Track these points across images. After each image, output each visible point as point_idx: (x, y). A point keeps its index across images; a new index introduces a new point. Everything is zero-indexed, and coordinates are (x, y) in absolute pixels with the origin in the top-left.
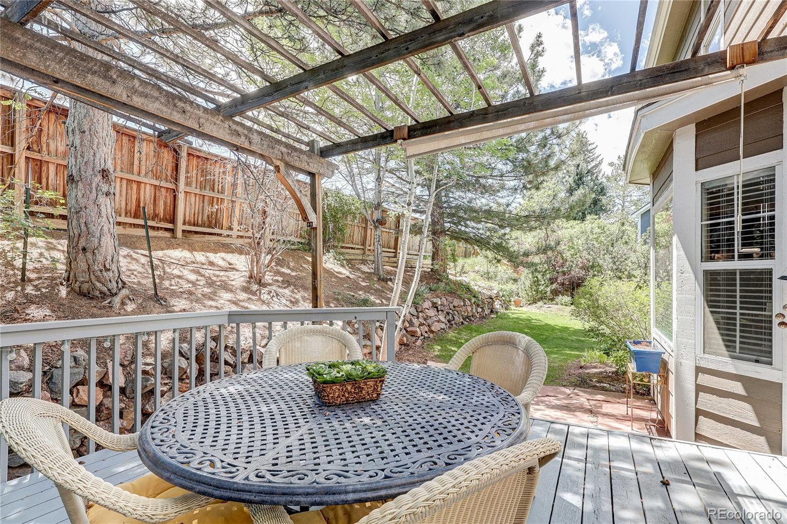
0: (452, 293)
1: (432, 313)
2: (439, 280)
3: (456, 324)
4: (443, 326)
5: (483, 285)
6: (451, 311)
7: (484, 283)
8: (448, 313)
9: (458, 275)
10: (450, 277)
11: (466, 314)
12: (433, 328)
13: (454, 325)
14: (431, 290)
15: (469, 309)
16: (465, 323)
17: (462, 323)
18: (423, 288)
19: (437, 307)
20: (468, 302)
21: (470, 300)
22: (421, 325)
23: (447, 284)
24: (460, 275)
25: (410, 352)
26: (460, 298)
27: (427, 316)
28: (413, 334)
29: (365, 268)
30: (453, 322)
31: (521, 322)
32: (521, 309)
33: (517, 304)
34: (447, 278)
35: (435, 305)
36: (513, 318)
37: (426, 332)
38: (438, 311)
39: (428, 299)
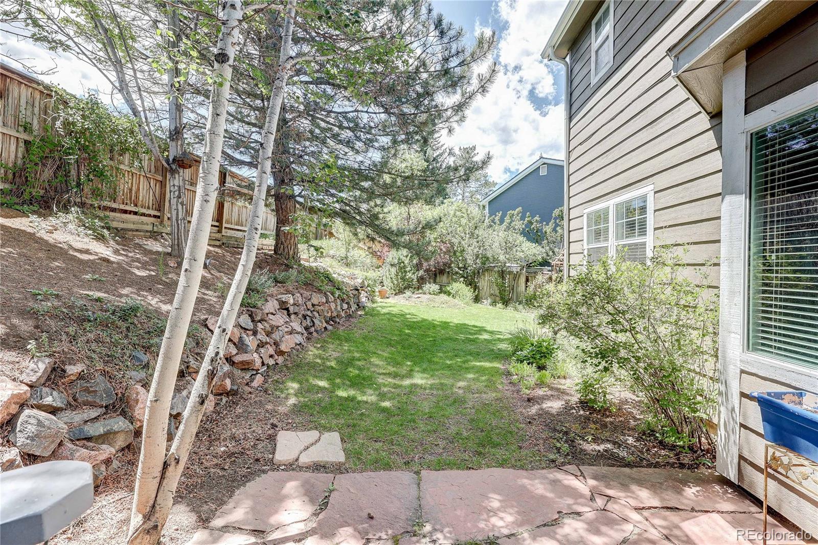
0: (308, 285)
1: (279, 319)
2: (287, 265)
3: (316, 331)
4: (298, 339)
5: (343, 272)
6: (309, 313)
7: (344, 271)
8: (305, 317)
9: (312, 259)
10: (302, 262)
11: (329, 315)
12: (283, 347)
13: (315, 334)
14: (276, 281)
15: (333, 306)
16: (330, 328)
17: (325, 328)
18: (263, 279)
19: (287, 309)
20: (331, 298)
21: (333, 294)
22: (261, 345)
23: (299, 272)
24: (316, 259)
25: (239, 410)
26: (319, 291)
27: (272, 327)
28: (246, 366)
29: (155, 246)
30: (312, 329)
31: (395, 319)
32: (387, 300)
33: (383, 295)
34: (300, 265)
35: (284, 307)
36: (384, 314)
37: (271, 356)
38: (289, 315)
39: (272, 296)
